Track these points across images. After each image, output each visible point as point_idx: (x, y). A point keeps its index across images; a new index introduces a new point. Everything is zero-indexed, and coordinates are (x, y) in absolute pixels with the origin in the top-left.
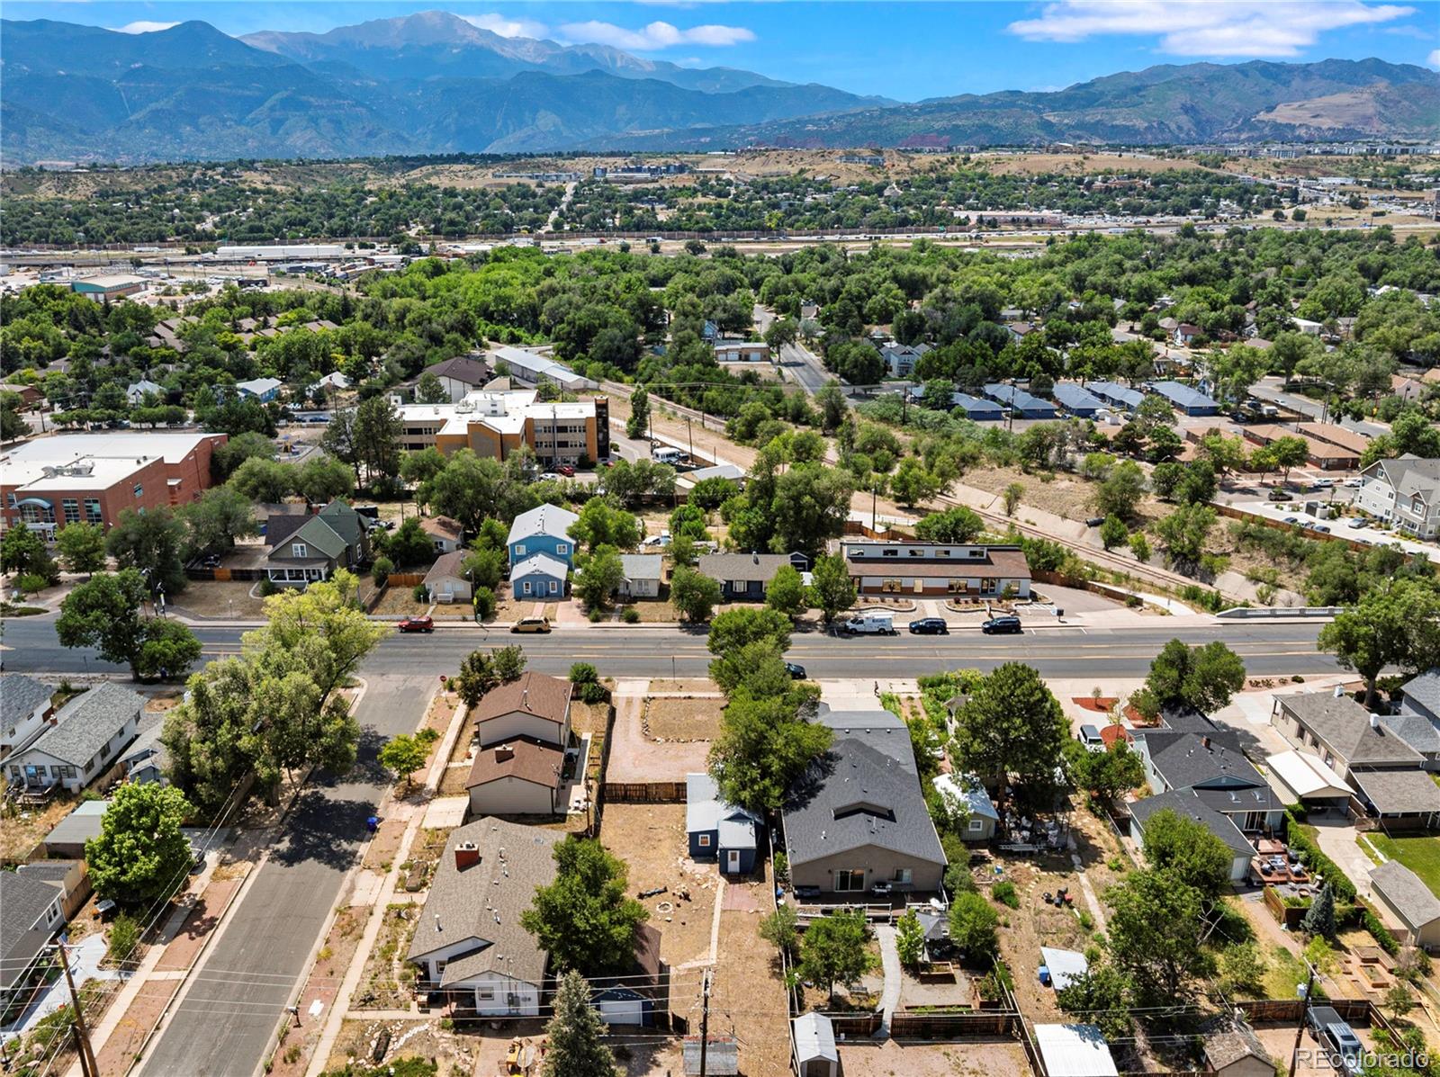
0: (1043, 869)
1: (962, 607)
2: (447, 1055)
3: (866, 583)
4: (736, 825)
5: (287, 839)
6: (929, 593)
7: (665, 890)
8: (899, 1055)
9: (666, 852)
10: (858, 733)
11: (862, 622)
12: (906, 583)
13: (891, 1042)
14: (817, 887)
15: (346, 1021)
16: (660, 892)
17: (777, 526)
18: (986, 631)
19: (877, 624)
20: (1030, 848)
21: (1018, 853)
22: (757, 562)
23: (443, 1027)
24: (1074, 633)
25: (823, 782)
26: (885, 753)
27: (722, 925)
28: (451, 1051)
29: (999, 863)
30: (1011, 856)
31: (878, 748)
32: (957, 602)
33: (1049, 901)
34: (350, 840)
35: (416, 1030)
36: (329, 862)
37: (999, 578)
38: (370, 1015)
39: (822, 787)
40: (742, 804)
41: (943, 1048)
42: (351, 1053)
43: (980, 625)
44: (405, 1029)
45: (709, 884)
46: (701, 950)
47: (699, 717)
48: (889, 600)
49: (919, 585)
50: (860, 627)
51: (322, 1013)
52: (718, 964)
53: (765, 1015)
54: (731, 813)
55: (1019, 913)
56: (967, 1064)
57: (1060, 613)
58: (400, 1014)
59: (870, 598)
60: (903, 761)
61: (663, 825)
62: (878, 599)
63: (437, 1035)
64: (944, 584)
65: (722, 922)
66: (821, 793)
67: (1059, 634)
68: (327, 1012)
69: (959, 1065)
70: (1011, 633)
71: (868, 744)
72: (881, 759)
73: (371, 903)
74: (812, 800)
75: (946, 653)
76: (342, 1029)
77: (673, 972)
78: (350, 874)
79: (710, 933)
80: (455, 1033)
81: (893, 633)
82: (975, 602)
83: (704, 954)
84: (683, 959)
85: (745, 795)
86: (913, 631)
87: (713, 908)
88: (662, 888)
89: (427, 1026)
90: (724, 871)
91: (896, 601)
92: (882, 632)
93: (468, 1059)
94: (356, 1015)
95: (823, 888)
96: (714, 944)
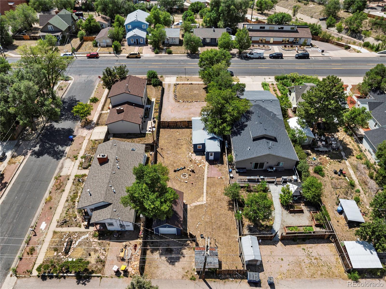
0: (331, 158)
1: (287, 49)
2: (96, 251)
3: (253, 39)
4: (212, 141)
5: (38, 145)
6: (275, 43)
7: (185, 168)
8: (284, 250)
9: (184, 150)
10: (259, 102)
11: (253, 54)
12: (267, 39)
13: (280, 243)
14: (245, 168)
15: (55, 233)
16: (182, 169)
17: (221, 18)
18: (297, 58)
19: (258, 55)
20: (325, 149)
21: (321, 151)
22: (214, 31)
23: (94, 236)
24: (328, 59)
25: (246, 123)
26: (270, 110)
27: (207, 185)
28: (97, 248)
29: (314, 156)
30: (319, 153)
31: (267, 108)
32: (285, 47)
33: (336, 173)
34: (62, 145)
35: (83, 237)
36: (53, 156)
37: (300, 38)
38: (65, 229)
39: (246, 126)
40: (215, 133)
41: (303, 246)
42: (56, 250)
43: (294, 55)
44: (79, 237)
45: (202, 165)
46: (200, 197)
47: (195, 92)
48: (261, 46)
49: (272, 40)
50: (252, 56)
51: (45, 229)
52: (207, 203)
53: (227, 229)
54: (210, 137)
55: (325, 179)
56: (313, 254)
57: (323, 51)
58: (77, 229)
59: (255, 45)
60: (277, 114)
61: (183, 138)
62: (257, 45)
63: (91, 240)
64: (280, 40)
65: (207, 183)
66: (246, 129)
67: (322, 59)
68: (47, 228)
69: (309, 255)
70: (305, 59)
71: (263, 106)
72: (269, 113)
73: (68, 174)
74: (242, 131)
75: (283, 66)
76: (53, 237)
77: (189, 207)
78: (61, 161)
79: (203, 188)
80: (99, 239)
81: (264, 58)
82: (292, 47)
83: (201, 199)
84: (193, 201)
85: (216, 130)
86: (270, 57)
87: (204, 176)
88: (183, 167)
89: (88, 235)
90: (207, 160)
91: (264, 46)
92: (260, 58)
93: (104, 253)
94: (59, 229)
95: (247, 169)
96: (205, 194)
